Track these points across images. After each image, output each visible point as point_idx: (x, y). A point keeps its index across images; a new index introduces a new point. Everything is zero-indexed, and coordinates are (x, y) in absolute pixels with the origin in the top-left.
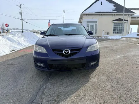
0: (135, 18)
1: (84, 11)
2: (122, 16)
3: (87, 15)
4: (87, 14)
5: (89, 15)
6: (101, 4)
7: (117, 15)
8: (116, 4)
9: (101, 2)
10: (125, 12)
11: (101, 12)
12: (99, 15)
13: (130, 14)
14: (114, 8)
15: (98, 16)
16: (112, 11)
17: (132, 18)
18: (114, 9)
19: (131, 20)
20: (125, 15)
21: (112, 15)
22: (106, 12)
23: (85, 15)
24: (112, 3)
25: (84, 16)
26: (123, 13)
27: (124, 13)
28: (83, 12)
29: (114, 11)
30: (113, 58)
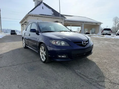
0: (66, 21)
2: (59, 19)
3: (32, 16)
5: (34, 16)
6: (43, 9)
7: (55, 18)
8: (53, 10)
9: (43, 7)
12: (42, 17)
13: (63, 18)
15: (42, 18)
16: (51, 15)
18: (52, 14)
19: (64, 23)
21: (52, 18)
22: (48, 15)
23: (31, 16)
24: (50, 9)
27: (60, 18)
28: (28, 13)
29: (53, 15)
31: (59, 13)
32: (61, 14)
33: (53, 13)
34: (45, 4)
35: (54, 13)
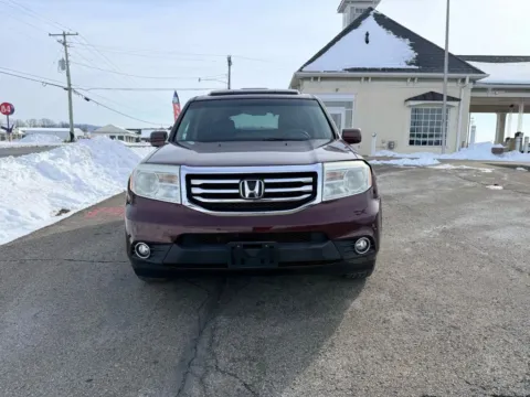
0: (484, 90)
1: (305, 65)
2: (440, 84)
3: (316, 78)
4: (316, 75)
5: (323, 78)
6: (367, 42)
7: (421, 79)
8: (418, 42)
9: (367, 34)
10: (450, 71)
11: (365, 70)
12: (359, 79)
13: (468, 76)
14: (411, 54)
15: (357, 83)
16: (404, 66)
17: (474, 90)
18: (410, 59)
20: (450, 80)
21: (405, 79)
22: (384, 70)
23: (308, 78)
24: (404, 37)
25: (306, 83)
26: (442, 71)
27: (446, 74)
28: (301, 70)
29: (411, 64)
30: (410, 238)
32: (450, 55)
33: (414, 55)
34: (383, 21)
35: (417, 57)
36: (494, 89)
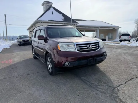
0: (78, 27)
3: (41, 22)
5: (43, 22)
6: (53, 14)
7: (66, 24)
8: (64, 15)
9: (52, 12)
10: (72, 22)
11: (54, 21)
12: (52, 23)
13: (75, 24)
14: (63, 18)
16: (62, 21)
17: (76, 27)
22: (58, 21)
23: (39, 22)
24: (61, 14)
28: (37, 20)
29: (63, 20)
31: (71, 17)
34: (54, 9)
35: (65, 19)
36: (80, 27)
